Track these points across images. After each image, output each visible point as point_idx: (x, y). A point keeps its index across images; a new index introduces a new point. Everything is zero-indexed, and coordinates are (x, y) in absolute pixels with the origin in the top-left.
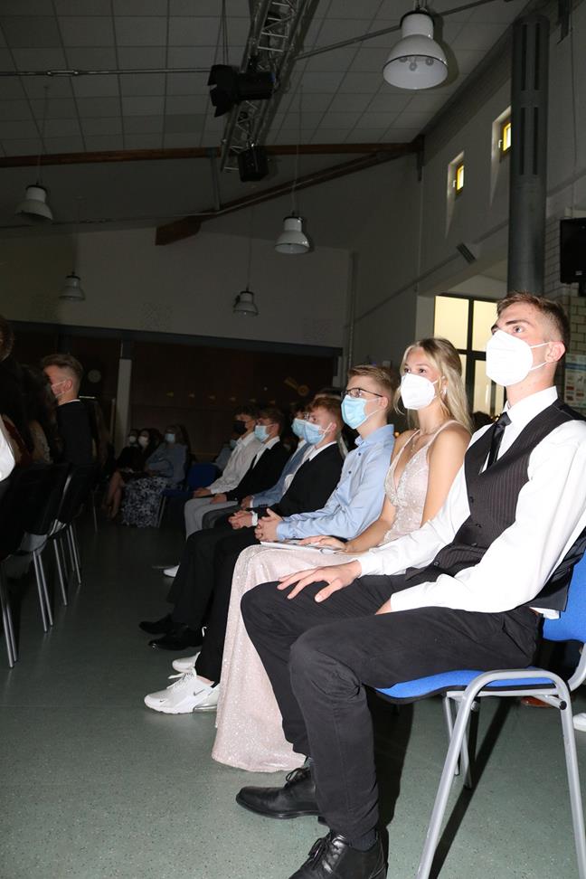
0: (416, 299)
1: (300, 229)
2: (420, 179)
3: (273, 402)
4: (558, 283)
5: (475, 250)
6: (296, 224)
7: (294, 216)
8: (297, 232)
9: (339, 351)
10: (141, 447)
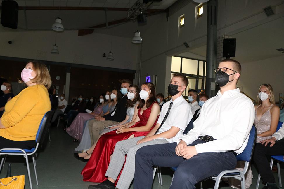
0: (166, 57)
1: (139, 36)
2: (167, 20)
3: (115, 87)
4: (222, 56)
5: (190, 44)
6: (138, 34)
7: (138, 32)
8: (138, 36)
9: (135, 71)
10: (91, 102)
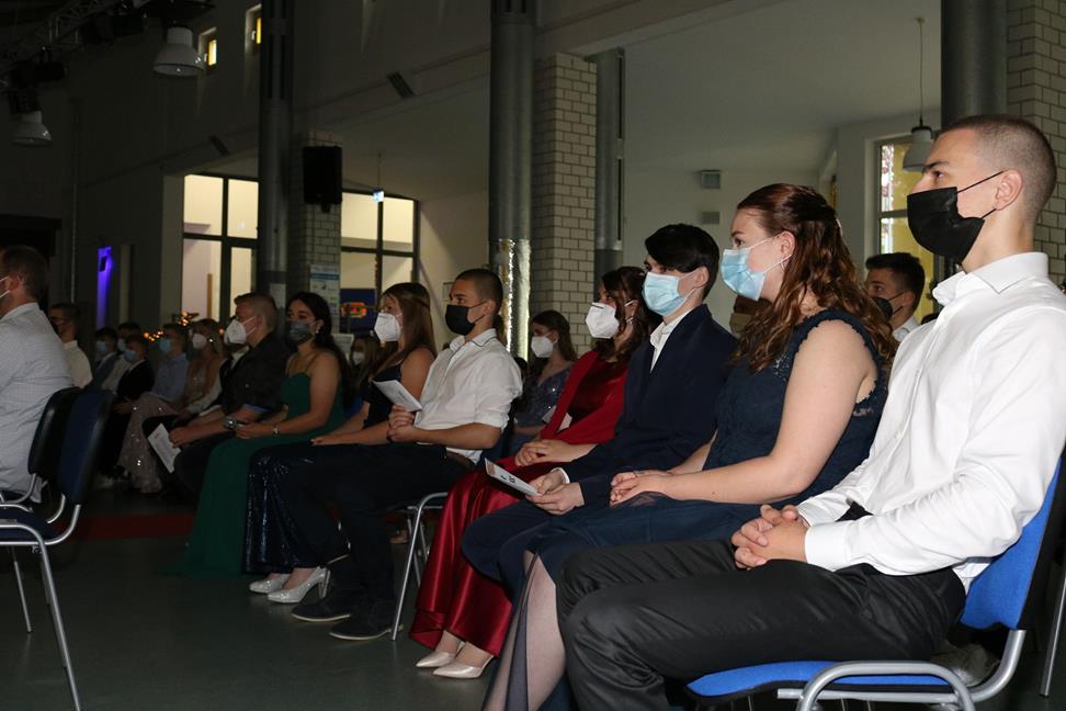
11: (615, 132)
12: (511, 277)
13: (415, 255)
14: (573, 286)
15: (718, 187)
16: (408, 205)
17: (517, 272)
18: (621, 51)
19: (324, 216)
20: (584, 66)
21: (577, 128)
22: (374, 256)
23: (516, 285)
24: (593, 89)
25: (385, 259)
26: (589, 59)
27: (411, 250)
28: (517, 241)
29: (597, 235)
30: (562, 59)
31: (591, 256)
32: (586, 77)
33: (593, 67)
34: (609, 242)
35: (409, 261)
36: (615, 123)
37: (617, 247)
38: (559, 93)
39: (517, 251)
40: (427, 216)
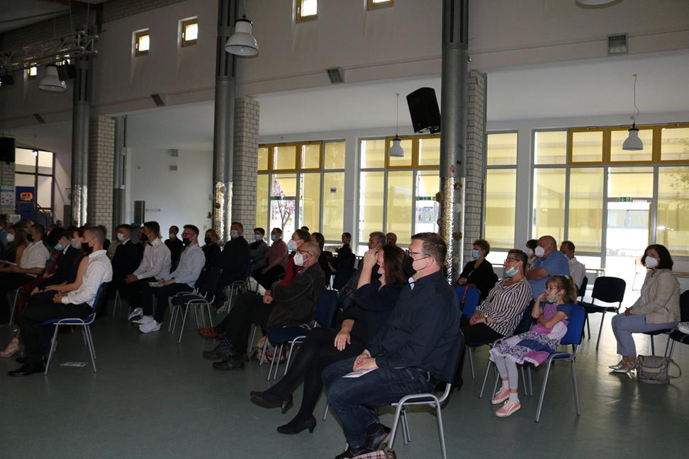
11: (122, 144)
12: (80, 199)
13: (53, 176)
14: (104, 203)
15: (177, 156)
16: (51, 154)
17: (82, 198)
18: (126, 116)
19: (7, 166)
20: (110, 121)
21: (107, 144)
22: (34, 176)
23: (82, 203)
24: (114, 129)
25: (39, 177)
26: (113, 118)
27: (51, 173)
28: (82, 187)
29: (114, 182)
30: (101, 118)
31: (112, 191)
32: (110, 125)
33: (114, 121)
34: (120, 186)
35: (51, 178)
36: (123, 142)
37: (123, 187)
38: (99, 131)
39: (82, 191)
40: (59, 160)
